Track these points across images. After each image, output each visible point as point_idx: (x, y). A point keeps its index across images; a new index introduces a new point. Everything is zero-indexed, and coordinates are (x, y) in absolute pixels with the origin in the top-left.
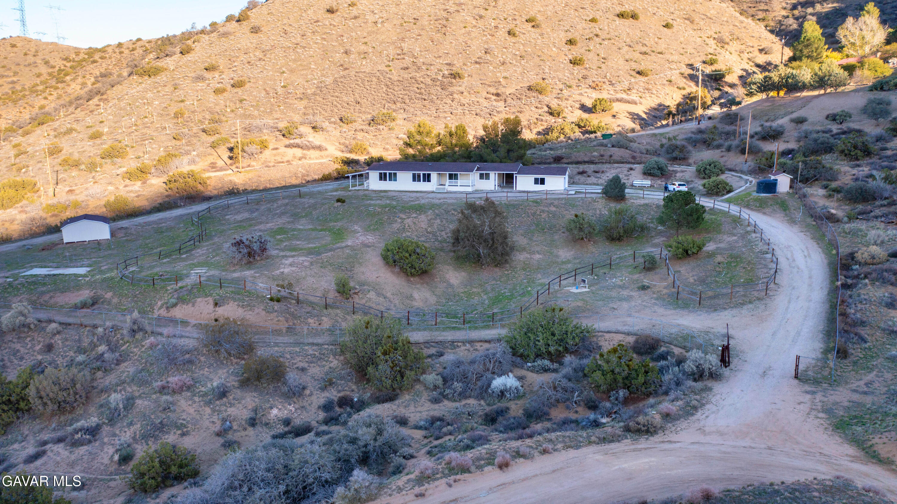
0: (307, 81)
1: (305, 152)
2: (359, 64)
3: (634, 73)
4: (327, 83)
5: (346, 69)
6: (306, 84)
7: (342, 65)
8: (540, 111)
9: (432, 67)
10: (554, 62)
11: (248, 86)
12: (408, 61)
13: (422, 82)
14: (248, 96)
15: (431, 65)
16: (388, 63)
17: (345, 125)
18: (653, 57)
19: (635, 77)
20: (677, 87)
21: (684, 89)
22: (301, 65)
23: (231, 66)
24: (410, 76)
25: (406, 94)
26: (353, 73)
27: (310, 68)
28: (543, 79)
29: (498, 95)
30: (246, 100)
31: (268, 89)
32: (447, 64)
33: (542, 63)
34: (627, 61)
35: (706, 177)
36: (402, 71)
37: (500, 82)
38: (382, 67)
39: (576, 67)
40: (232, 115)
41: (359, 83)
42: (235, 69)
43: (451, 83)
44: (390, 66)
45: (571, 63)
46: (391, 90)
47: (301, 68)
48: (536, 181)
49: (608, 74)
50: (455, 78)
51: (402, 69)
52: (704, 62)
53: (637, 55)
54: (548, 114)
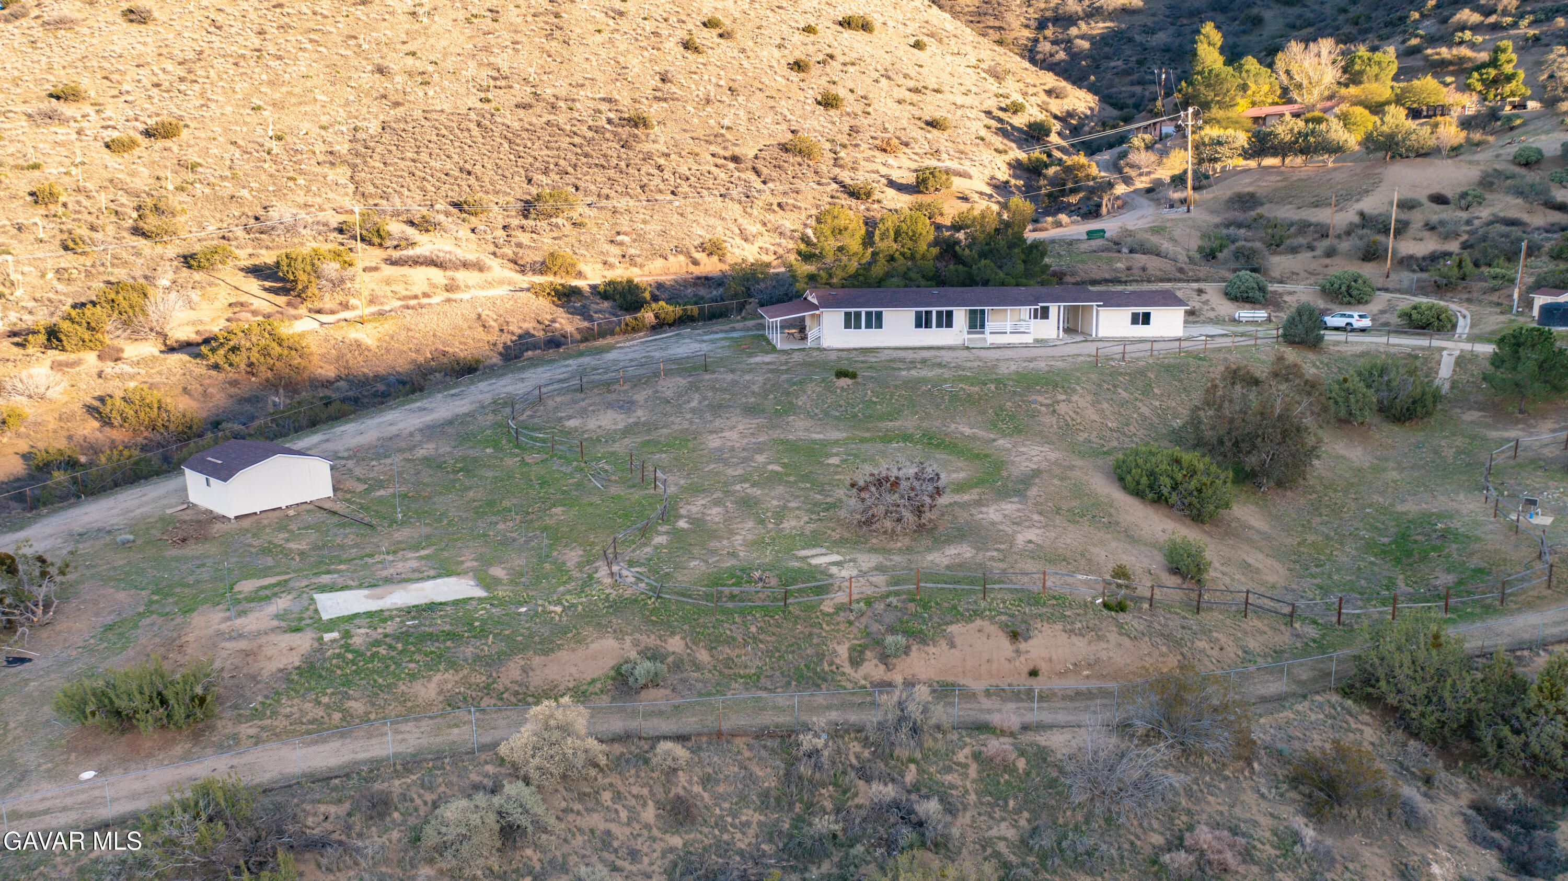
0: (323, 128)
1: (450, 273)
2: (421, 94)
3: (923, 125)
4: (371, 131)
5: (397, 104)
6: (323, 133)
7: (384, 97)
8: (828, 189)
9: (578, 105)
10: (790, 102)
11: (185, 133)
12: (521, 93)
13: (575, 133)
14: (200, 157)
15: (573, 100)
16: (483, 95)
17: (473, 218)
18: (930, 97)
19: (929, 132)
20: (996, 150)
21: (1006, 152)
22: (290, 93)
23: (116, 93)
24: (544, 120)
25: (559, 157)
26: (418, 114)
27: (315, 100)
28: (793, 132)
29: (735, 159)
30: (200, 165)
31: (240, 142)
32: (604, 99)
33: (772, 103)
34: (899, 102)
35: (1353, 300)
36: (521, 112)
37: (723, 135)
38: (473, 102)
39: (832, 112)
40: (183, 197)
41: (444, 132)
42: (129, 98)
43: (636, 136)
44: (489, 101)
45: (819, 103)
46: (521, 148)
47: (293, 100)
48: (1135, 319)
49: (887, 125)
50: (636, 126)
51: (517, 106)
52: (1001, 109)
53: (909, 96)
54: (846, 196)
